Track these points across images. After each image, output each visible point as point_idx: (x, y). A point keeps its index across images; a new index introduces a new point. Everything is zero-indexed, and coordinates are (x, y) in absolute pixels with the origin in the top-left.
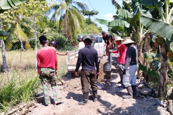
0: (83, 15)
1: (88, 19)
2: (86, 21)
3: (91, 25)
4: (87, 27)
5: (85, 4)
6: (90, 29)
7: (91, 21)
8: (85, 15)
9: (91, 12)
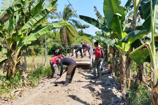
0: (77, 28)
1: (81, 31)
2: (79, 33)
3: (83, 37)
4: (79, 38)
5: (78, 21)
6: (82, 40)
7: (83, 33)
8: (78, 28)
9: (83, 26)
